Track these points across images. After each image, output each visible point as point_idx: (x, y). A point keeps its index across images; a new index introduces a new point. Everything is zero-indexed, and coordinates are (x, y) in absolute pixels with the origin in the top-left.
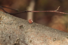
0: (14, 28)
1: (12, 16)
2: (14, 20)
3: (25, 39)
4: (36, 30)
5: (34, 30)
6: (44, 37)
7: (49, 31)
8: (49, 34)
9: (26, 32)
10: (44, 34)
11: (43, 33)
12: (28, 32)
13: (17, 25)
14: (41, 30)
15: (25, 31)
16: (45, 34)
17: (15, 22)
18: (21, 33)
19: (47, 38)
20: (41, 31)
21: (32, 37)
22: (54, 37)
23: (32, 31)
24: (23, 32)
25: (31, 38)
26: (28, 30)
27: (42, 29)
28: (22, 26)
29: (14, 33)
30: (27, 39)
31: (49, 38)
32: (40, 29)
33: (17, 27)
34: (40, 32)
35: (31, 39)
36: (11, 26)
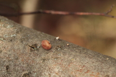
0: (19, 49)
1: (13, 22)
2: (17, 32)
3: (41, 73)
4: (66, 57)
5: (62, 55)
6: (83, 73)
7: (94, 60)
8: (95, 66)
9: (44, 60)
10: (84, 66)
11: (80, 64)
12: (49, 59)
13: (24, 43)
14: (77, 56)
15: (43, 57)
16: (86, 65)
17: (20, 36)
18: (33, 61)
19: (90, 75)
20: (78, 59)
21: (57, 70)
22: (106, 74)
23: (57, 58)
24: (38, 60)
25: (54, 72)
26: (48, 55)
27: (78, 54)
28: (36, 45)
29: (17, 59)
30: (47, 74)
31: (94, 74)
32: (73, 53)
33: (24, 48)
34: (74, 60)
35: (54, 74)
36: (11, 43)
